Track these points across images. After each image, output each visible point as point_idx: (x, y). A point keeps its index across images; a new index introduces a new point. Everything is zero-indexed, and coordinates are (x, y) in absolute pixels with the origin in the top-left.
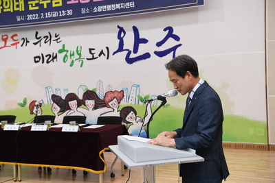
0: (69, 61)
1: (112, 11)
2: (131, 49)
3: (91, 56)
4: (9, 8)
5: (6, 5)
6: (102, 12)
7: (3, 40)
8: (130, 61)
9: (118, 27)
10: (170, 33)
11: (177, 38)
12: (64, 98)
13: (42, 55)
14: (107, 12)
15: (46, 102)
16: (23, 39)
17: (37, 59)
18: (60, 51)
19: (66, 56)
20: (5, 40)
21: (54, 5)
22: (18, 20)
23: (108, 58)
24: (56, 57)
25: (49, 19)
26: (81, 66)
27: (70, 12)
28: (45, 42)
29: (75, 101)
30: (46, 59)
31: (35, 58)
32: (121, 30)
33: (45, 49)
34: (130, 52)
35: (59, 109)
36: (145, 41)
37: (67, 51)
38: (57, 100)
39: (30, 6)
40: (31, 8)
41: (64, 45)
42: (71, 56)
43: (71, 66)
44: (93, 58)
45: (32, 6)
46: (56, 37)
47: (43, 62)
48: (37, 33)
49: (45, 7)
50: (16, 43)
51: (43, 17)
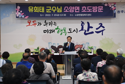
0: (60, 33)
1: (82, 16)
2: (87, 30)
3: (70, 32)
4: (37, 10)
5: (36, 9)
6: (78, 16)
7: (28, 22)
8: (85, 34)
9: (82, 21)
10: (101, 25)
11: (104, 27)
12: (57, 47)
13: (48, 30)
14: (81, 16)
16: (39, 23)
17: (45, 31)
18: (56, 29)
19: (59, 31)
20: (29, 23)
21: (58, 12)
22: (41, 15)
23: (77, 33)
24: (54, 31)
25: (55, 17)
26: (65, 35)
27: (65, 15)
28: (49, 25)
30: (49, 32)
31: (44, 31)
32: (83, 23)
33: (49, 27)
34: (86, 31)
35: (54, 51)
36: (92, 27)
37: (59, 29)
38: (54, 48)
39: (47, 11)
40: (47, 12)
41: (58, 27)
42: (61, 31)
43: (61, 35)
44: (71, 32)
45: (48, 11)
46: (55, 23)
48: (46, 21)
49: (54, 12)
50: (35, 24)
51: (53, 16)
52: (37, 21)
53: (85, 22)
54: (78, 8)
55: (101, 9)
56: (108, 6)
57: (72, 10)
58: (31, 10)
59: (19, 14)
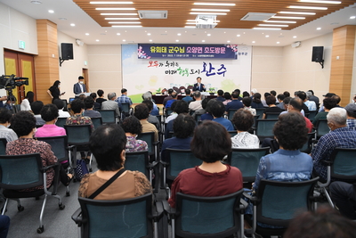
0: (182, 74)
1: (205, 57)
4: (160, 51)
5: (158, 50)
6: (201, 57)
8: (208, 75)
9: (204, 62)
10: (223, 67)
11: (225, 69)
12: (179, 88)
13: (169, 71)
14: (203, 57)
16: (161, 63)
17: (166, 72)
18: (178, 70)
19: (181, 72)
20: (151, 64)
21: (181, 52)
22: (163, 56)
23: (199, 74)
24: (176, 72)
25: (178, 57)
26: (187, 76)
27: (187, 56)
28: (171, 66)
32: (205, 64)
33: (171, 68)
34: (208, 72)
36: (214, 69)
37: (181, 70)
38: (176, 89)
40: (170, 52)
41: (180, 68)
42: (183, 72)
43: (183, 76)
44: (193, 73)
46: (176, 64)
48: (167, 62)
49: (177, 52)
50: (157, 65)
51: (175, 56)
52: (159, 62)
53: (208, 62)
54: (201, 49)
55: (223, 50)
56: (230, 48)
57: (194, 50)
58: (153, 50)
59: (141, 54)
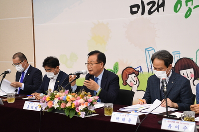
15: (145, 70)
29: (192, 70)
47: (143, 13)
